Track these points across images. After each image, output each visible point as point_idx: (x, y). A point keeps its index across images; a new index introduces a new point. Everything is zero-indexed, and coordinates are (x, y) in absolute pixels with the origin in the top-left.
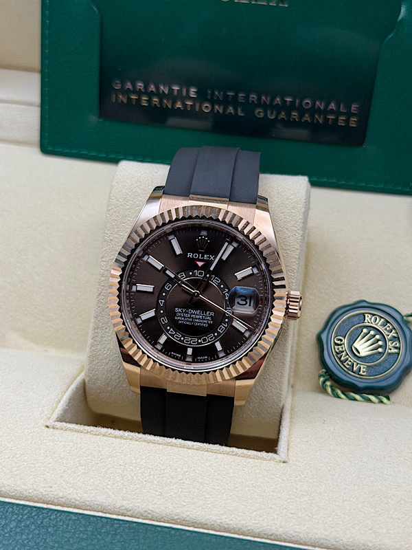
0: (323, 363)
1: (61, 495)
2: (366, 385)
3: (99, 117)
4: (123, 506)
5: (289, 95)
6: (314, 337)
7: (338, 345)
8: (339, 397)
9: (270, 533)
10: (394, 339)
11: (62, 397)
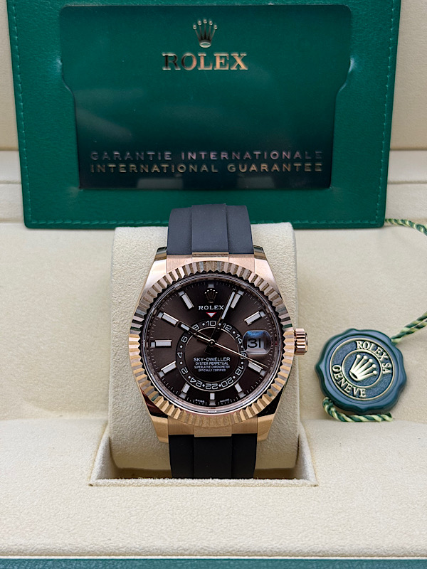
0: (325, 391)
1: (121, 545)
2: (367, 406)
3: (80, 188)
4: (181, 547)
5: (257, 150)
6: (313, 368)
7: (337, 373)
8: (346, 421)
9: (318, 551)
10: (386, 361)
11: (96, 456)
